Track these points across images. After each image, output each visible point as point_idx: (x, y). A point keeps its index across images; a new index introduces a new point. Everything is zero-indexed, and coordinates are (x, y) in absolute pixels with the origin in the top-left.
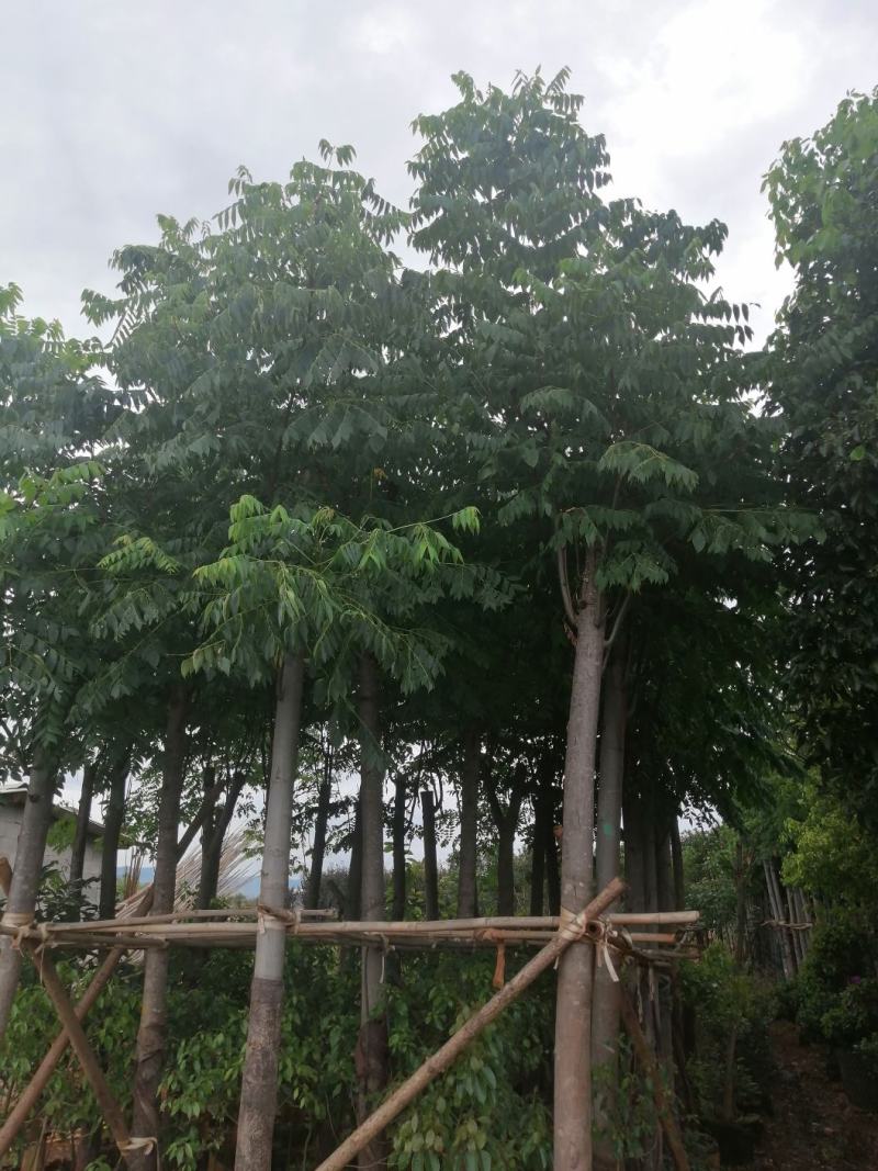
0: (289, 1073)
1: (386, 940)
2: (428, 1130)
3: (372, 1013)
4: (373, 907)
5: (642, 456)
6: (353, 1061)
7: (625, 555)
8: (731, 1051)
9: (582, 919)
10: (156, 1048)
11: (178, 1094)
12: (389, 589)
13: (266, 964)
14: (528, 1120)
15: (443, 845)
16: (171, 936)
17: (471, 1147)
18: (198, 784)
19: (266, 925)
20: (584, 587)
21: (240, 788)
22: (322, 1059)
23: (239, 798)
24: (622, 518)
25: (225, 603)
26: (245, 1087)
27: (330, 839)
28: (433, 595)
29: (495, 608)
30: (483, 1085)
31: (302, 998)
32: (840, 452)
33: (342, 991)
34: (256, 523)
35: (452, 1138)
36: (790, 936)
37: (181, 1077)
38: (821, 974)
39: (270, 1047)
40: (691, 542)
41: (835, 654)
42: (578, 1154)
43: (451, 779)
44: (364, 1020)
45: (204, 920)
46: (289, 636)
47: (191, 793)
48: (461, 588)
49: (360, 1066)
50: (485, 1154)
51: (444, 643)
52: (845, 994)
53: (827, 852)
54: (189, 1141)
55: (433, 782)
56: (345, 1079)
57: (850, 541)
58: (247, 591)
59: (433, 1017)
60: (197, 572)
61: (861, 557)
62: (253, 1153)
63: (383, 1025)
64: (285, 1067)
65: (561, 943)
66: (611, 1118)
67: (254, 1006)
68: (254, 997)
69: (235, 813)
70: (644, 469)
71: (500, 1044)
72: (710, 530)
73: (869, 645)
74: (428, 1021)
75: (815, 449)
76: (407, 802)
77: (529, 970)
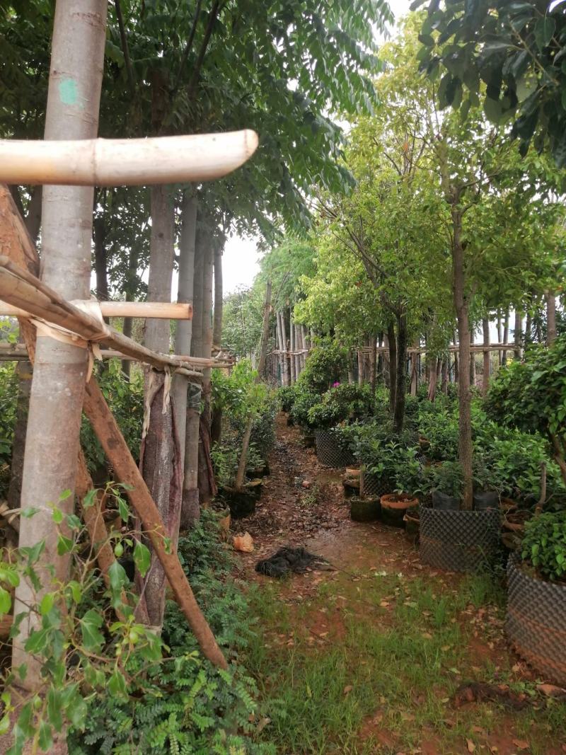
8: (247, 438)
36: (289, 359)
38: (311, 381)
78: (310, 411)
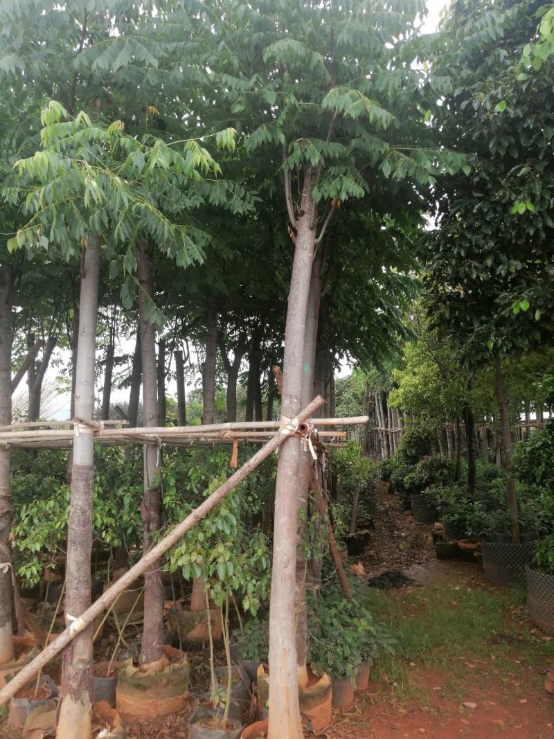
0: (99, 523)
1: (160, 440)
2: (193, 551)
3: (151, 485)
4: (150, 420)
5: (354, 99)
6: (139, 513)
7: (334, 177)
8: (356, 498)
9: (296, 422)
10: (5, 510)
11: (25, 537)
12: (165, 193)
13: (81, 456)
14: (254, 542)
15: (188, 385)
16: (11, 441)
17: (220, 560)
18: (23, 345)
19: (80, 431)
20: (303, 200)
21: (53, 349)
22: (118, 512)
23: (52, 355)
24: (335, 149)
25: (41, 195)
26: (70, 532)
27: (114, 381)
28: (197, 202)
29: (242, 213)
30: (228, 525)
31: (103, 478)
32: (488, 106)
33: (129, 472)
34: (62, 128)
35: (207, 555)
36: (387, 436)
37: (25, 527)
38: (406, 455)
39: (87, 507)
40: (381, 170)
41: (463, 254)
42: (289, 560)
43: (194, 344)
44: (146, 489)
45: (33, 428)
46: (93, 221)
47: (18, 352)
48: (217, 196)
49: (144, 516)
50: (229, 564)
51: (205, 237)
52: (419, 465)
53: (416, 388)
54: (34, 565)
55: (182, 345)
56: (135, 524)
57: (484, 175)
58: (59, 185)
59: (192, 486)
60: (16, 164)
61: (490, 186)
62: (78, 570)
63: (159, 492)
64: (96, 519)
65: (282, 437)
66: (303, 538)
67: (74, 483)
68: (74, 477)
69: (50, 364)
70: (354, 108)
71: (238, 500)
72: (393, 161)
73: (486, 247)
74: (188, 488)
75: (470, 104)
76: (166, 357)
77: (260, 455)
78: (405, 479)
